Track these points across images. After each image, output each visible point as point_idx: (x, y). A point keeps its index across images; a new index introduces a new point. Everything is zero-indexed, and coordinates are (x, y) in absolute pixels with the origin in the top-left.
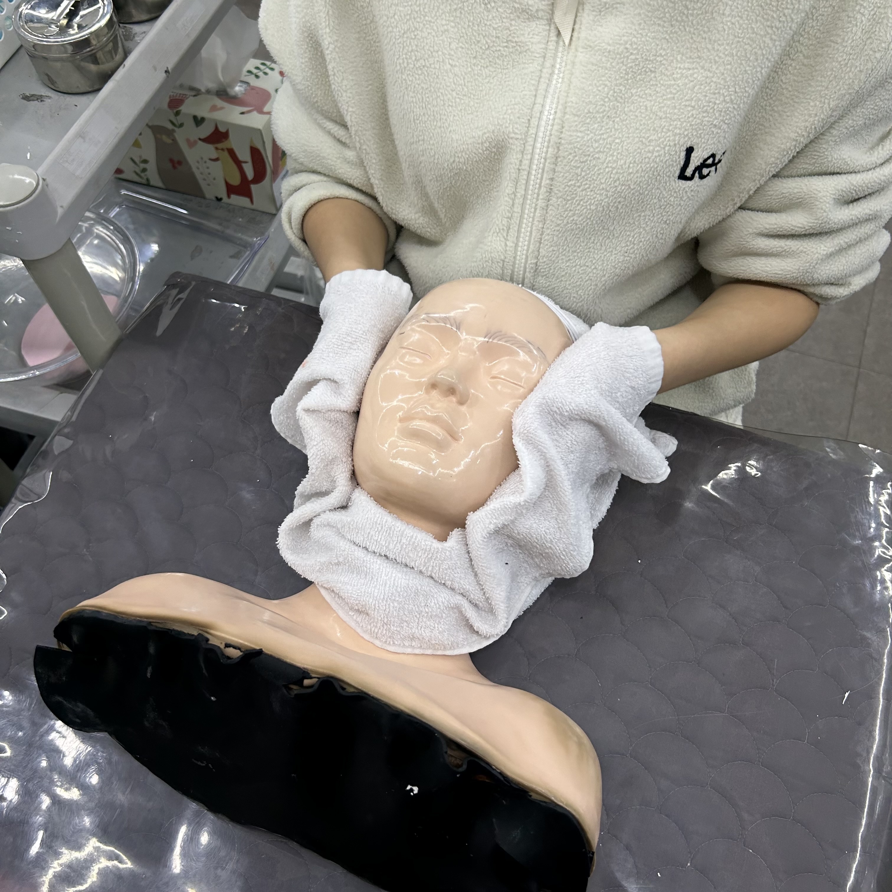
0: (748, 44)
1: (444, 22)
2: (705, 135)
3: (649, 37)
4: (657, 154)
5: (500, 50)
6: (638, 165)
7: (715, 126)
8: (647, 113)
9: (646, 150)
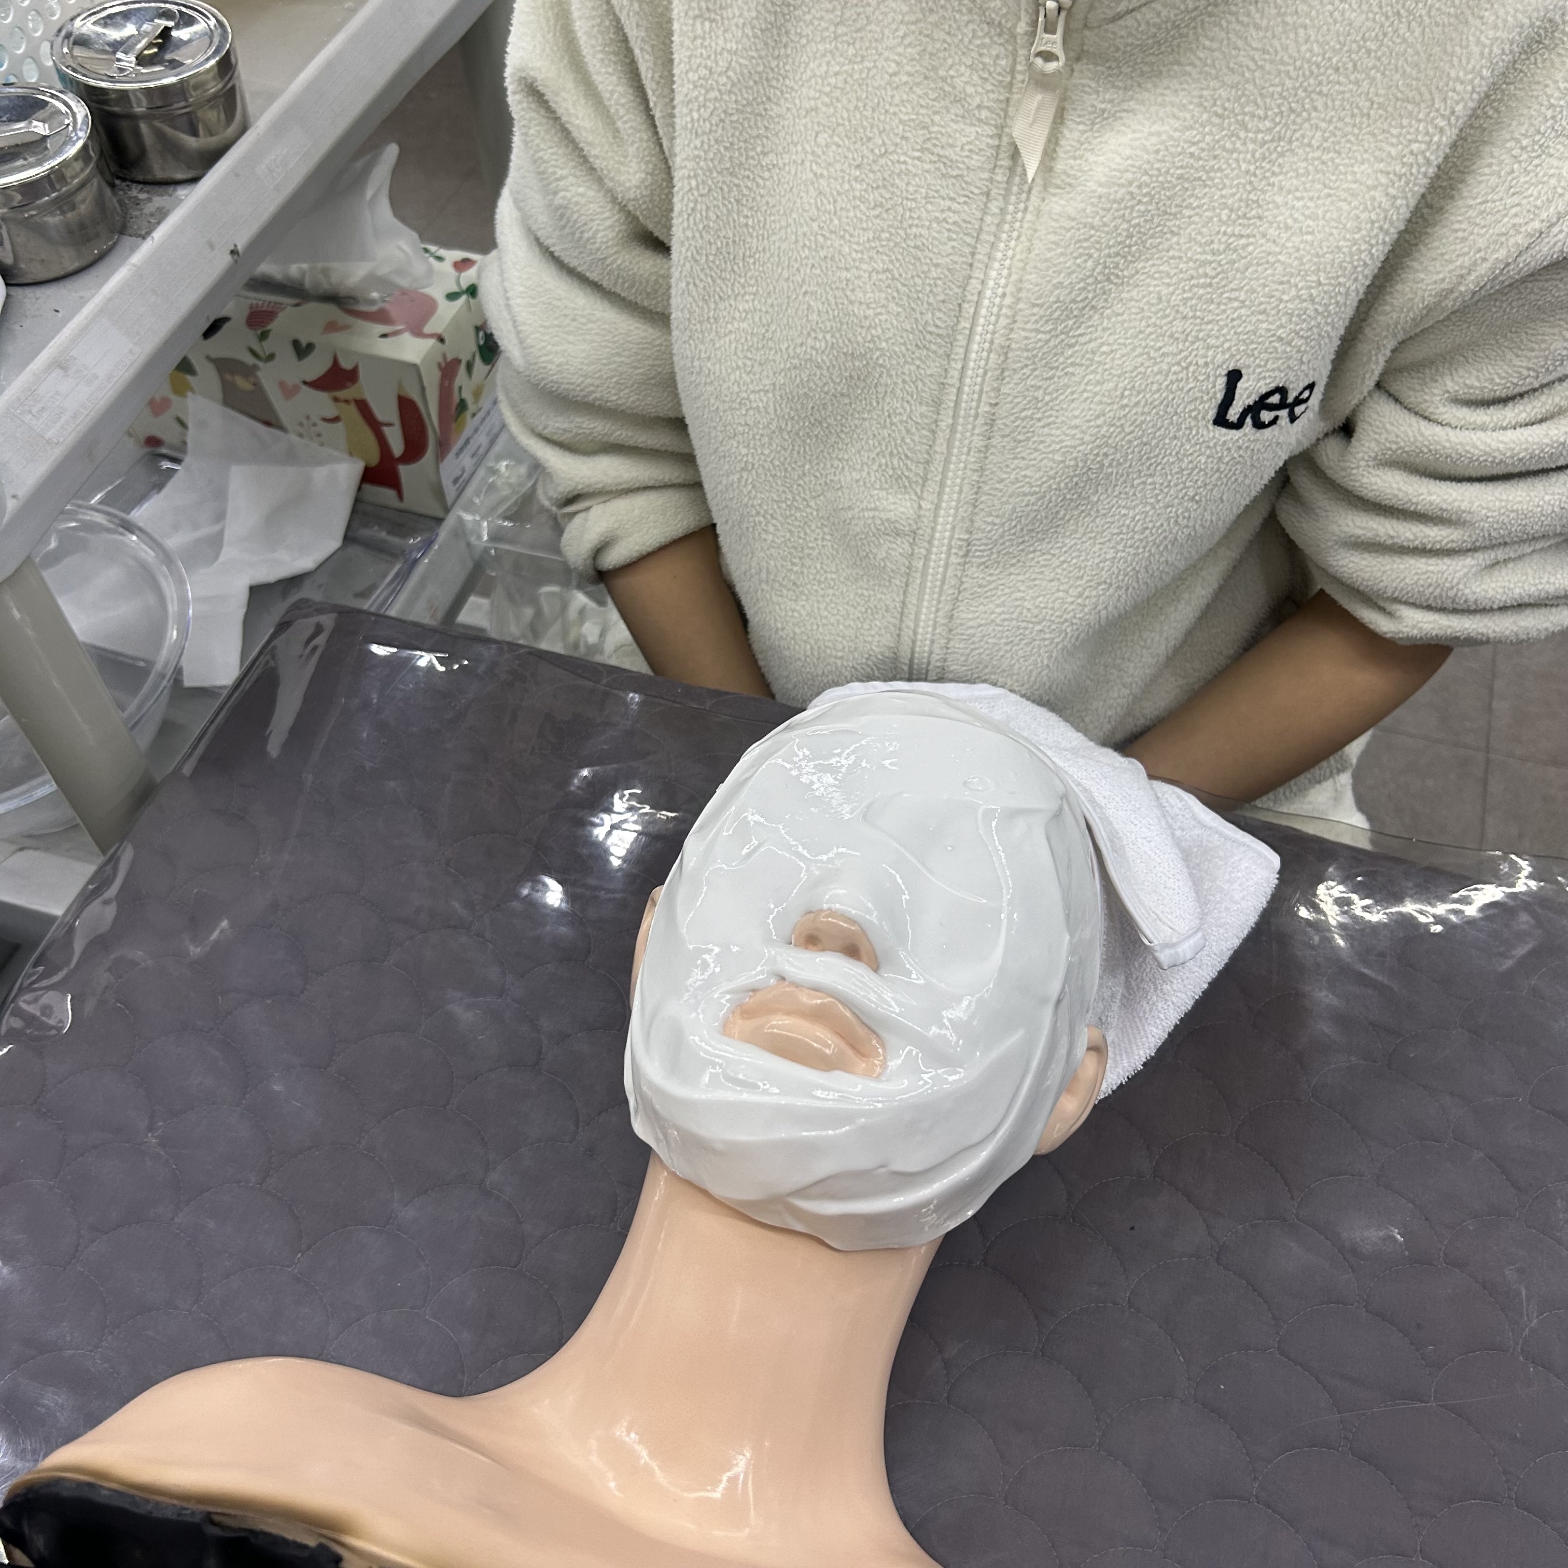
7: (1280, 339)
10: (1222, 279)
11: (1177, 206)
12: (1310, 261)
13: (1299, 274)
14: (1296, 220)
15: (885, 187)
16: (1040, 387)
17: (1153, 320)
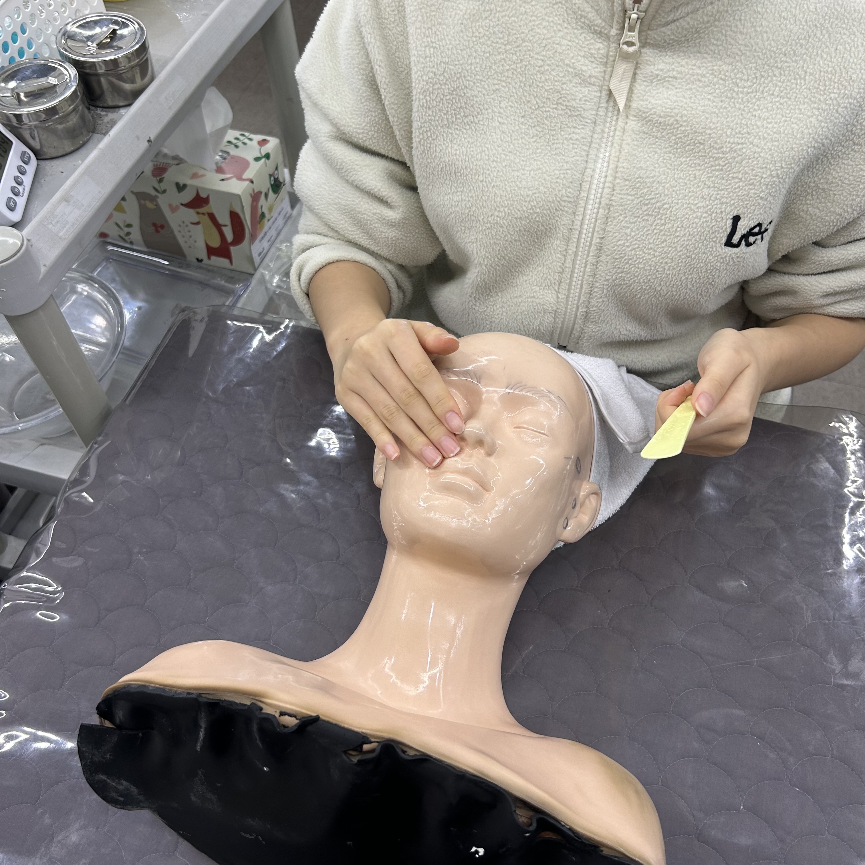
0: (796, 123)
1: (496, 82)
2: (751, 206)
3: (699, 110)
4: (704, 220)
5: (549, 111)
6: (685, 229)
7: (762, 198)
8: (695, 181)
9: (694, 216)
10: (728, 167)
11: (702, 128)
12: (778, 155)
13: (771, 163)
14: (768, 134)
15: (538, 125)
16: (628, 228)
17: (692, 189)
